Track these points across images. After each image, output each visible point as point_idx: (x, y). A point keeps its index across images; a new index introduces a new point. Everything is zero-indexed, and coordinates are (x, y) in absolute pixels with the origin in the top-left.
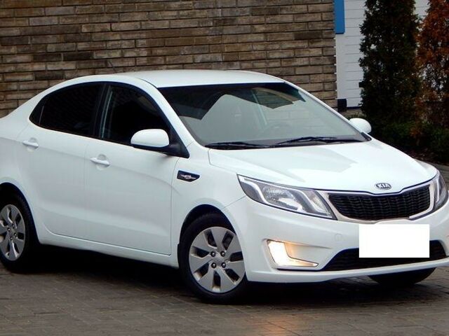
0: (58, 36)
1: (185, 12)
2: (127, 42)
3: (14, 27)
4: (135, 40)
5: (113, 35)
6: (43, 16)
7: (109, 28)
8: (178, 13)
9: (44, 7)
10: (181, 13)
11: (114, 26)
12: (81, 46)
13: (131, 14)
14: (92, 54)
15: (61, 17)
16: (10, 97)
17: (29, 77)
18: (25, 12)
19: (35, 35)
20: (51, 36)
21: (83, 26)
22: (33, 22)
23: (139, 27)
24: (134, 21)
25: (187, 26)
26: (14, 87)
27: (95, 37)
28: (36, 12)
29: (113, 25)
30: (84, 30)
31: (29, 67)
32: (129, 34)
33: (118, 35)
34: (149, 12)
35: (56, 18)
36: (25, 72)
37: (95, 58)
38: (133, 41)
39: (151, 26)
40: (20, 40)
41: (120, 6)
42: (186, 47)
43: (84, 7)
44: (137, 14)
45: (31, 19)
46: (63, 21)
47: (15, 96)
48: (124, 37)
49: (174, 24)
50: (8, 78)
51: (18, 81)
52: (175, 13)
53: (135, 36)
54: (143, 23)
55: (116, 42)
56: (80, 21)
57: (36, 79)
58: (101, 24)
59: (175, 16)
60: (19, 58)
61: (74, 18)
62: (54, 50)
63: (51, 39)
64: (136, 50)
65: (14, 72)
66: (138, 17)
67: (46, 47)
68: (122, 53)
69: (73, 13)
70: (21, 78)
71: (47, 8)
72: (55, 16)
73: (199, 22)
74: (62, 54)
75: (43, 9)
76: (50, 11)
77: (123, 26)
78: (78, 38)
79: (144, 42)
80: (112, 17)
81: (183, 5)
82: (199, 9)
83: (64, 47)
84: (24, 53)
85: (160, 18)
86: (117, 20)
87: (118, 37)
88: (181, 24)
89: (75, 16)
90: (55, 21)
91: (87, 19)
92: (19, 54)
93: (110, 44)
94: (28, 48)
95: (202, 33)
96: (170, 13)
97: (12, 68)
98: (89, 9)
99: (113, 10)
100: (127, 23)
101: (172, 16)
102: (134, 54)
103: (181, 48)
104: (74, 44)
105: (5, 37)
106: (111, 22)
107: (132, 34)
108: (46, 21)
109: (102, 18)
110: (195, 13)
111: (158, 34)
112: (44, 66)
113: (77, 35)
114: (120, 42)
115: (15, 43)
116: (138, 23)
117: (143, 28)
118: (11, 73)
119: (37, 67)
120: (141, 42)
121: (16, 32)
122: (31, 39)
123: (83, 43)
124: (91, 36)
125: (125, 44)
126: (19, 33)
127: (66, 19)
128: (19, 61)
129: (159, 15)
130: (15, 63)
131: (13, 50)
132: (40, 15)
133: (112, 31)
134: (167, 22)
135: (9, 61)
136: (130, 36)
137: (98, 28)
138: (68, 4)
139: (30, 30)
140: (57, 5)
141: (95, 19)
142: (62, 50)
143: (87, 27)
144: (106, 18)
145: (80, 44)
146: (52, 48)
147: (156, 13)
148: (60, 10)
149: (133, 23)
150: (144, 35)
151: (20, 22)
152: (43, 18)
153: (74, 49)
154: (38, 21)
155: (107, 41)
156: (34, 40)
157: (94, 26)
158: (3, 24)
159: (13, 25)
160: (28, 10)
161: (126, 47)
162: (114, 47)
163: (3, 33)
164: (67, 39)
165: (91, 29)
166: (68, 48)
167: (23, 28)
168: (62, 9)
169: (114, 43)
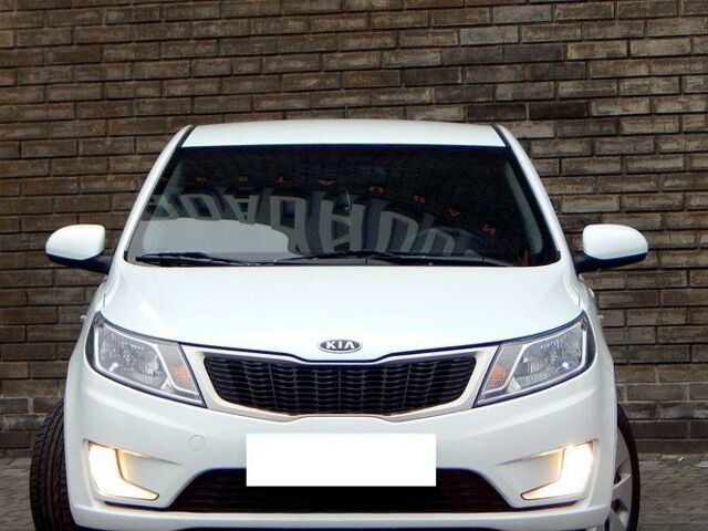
0: (519, 67)
2: (661, 82)
3: (429, 47)
4: (680, 76)
5: (632, 66)
6: (489, 25)
7: (623, 51)
9: (491, 6)
11: (635, 47)
12: (567, 89)
13: (672, 21)
14: (588, 106)
15: (524, 28)
18: (451, 18)
19: (471, 65)
20: (504, 67)
21: (570, 45)
22: (468, 36)
23: (688, 50)
24: (677, 36)
27: (596, 69)
28: (474, 16)
29: (633, 44)
30: (573, 54)
32: (666, 63)
33: (643, 66)
35: (516, 28)
37: (595, 114)
38: (676, 79)
40: (441, 76)
43: (573, 6)
44: (684, 20)
45: (463, 30)
46: (528, 35)
48: (656, 69)
53: (680, 68)
54: (697, 40)
55: (639, 82)
56: (564, 34)
58: (608, 43)
60: (439, 113)
61: (550, 28)
62: (509, 97)
63: (505, 73)
64: (682, 98)
66: (687, 26)
67: (495, 89)
68: (651, 106)
69: (548, 18)
71: (495, 9)
72: (512, 24)
74: (527, 104)
75: (487, 9)
76: (503, 13)
77: (654, 47)
78: (560, 71)
79: (700, 80)
80: (631, 28)
83: (531, 90)
84: (450, 103)
86: (641, 33)
87: (643, 70)
89: (554, 25)
90: (512, 35)
91: (579, 32)
92: (438, 103)
93: (625, 85)
94: (456, 91)
98: (583, 10)
99: (632, 12)
100: (663, 41)
102: (678, 108)
104: (552, 83)
105: (412, 68)
106: (628, 39)
107: (674, 63)
108: (493, 35)
109: (609, 30)
113: (555, 64)
114: (647, 81)
115: (432, 82)
116: (685, 41)
117: (698, 50)
120: (692, 82)
121: (432, 57)
122: (463, 73)
123: (570, 83)
124: (587, 68)
125: (659, 86)
126: (438, 61)
127: (535, 31)
128: (439, 118)
131: (428, 95)
132: (480, 21)
136: (669, 69)
137: (601, 51)
139: (462, 55)
141: (594, 31)
142: (527, 97)
143: (579, 48)
144: (617, 30)
145: (562, 84)
146: (505, 92)
148: (524, 12)
149: (673, 40)
150: (698, 67)
151: (441, 38)
152: (489, 29)
153: (551, 96)
154: (480, 34)
155: (619, 79)
156: (468, 74)
157: (592, 47)
158: (407, 40)
159: (427, 43)
160: (456, 12)
161: (661, 92)
162: (635, 92)
163: (407, 59)
164: (538, 73)
165: (585, 53)
166: (538, 93)
167: (448, 50)
168: (528, 9)
169: (634, 82)
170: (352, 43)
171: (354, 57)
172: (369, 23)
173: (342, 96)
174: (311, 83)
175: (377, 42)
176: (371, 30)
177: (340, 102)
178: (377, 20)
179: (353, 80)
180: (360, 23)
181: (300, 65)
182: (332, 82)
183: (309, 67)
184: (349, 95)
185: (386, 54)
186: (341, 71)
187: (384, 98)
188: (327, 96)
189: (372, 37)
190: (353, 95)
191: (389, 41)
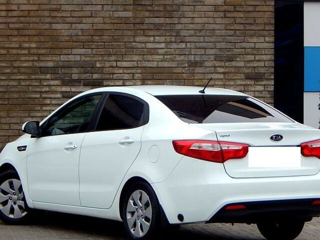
0: (80, 69)
1: (169, 56)
2: (127, 75)
4: (133, 74)
5: (118, 70)
6: (69, 55)
7: (115, 65)
8: (164, 57)
9: (71, 48)
10: (166, 57)
11: (119, 64)
12: (95, 76)
13: (131, 56)
14: (103, 82)
15: (82, 56)
16: (44, 108)
17: (59, 96)
18: (58, 51)
19: (64, 67)
20: (75, 68)
21: (97, 62)
22: (63, 58)
23: (136, 65)
24: (133, 61)
25: (170, 66)
26: (48, 102)
27: (106, 70)
28: (66, 51)
29: (118, 63)
30: (98, 65)
31: (59, 89)
32: (129, 69)
34: (143, 55)
35: (79, 56)
36: (56, 92)
37: (105, 85)
38: (132, 75)
39: (144, 65)
40: (53, 70)
41: (124, 50)
42: (168, 81)
43: (98, 50)
44: (135, 56)
45: (61, 56)
46: (83, 58)
47: (48, 108)
48: (125, 71)
49: (161, 64)
50: (44, 95)
51: (51, 98)
52: (161, 57)
53: (133, 71)
54: (139, 62)
55: (120, 75)
56: (95, 59)
57: (64, 97)
58: (110, 62)
59: (162, 59)
60: (52, 83)
61: (91, 57)
62: (76, 78)
63: (75, 70)
64: (133, 81)
65: (48, 92)
66: (136, 58)
67: (71, 75)
68: (123, 83)
69: (91, 53)
70: (53, 96)
71: (73, 49)
72: (78, 54)
73: (178, 63)
74: (82, 81)
75: (70, 50)
76: (75, 51)
77: (125, 64)
78: (93, 71)
79: (139, 75)
80: (118, 58)
81: (168, 51)
82: (179, 55)
83: (83, 76)
84: (56, 79)
85: (151, 60)
86: (121, 59)
87: (121, 71)
88: (166, 64)
89: (92, 55)
90: (78, 58)
91: (100, 58)
92: (52, 79)
93: (115, 76)
94: (58, 76)
95: (179, 71)
96: (158, 57)
97: (47, 89)
98: (102, 51)
99: (119, 52)
100: (128, 62)
101: (160, 59)
102: (131, 83)
103: (165, 81)
104: (91, 74)
105: (44, 67)
106: (117, 61)
107: (131, 69)
108: (71, 58)
109: (110, 58)
110: (175, 57)
111: (149, 70)
112: (69, 89)
113: (92, 68)
114: (122, 75)
115: (50, 72)
116: (135, 63)
117: (139, 66)
118: (46, 92)
119: (64, 89)
120: (137, 76)
121: (50, 64)
122: (61, 70)
123: (97, 75)
124: (103, 70)
126: (53, 66)
127: (86, 57)
128: (52, 84)
129: (150, 57)
130: (49, 86)
131: (48, 76)
132: (67, 53)
133: (117, 67)
134: (156, 63)
135: (45, 84)
136: (129, 71)
137: (107, 64)
138: (87, 47)
139: (61, 64)
140: (80, 47)
141: (105, 58)
142: (82, 78)
143: (100, 63)
144: (113, 58)
146: (75, 77)
147: (148, 56)
149: (132, 62)
150: (139, 71)
151: (54, 58)
152: (70, 56)
153: (90, 78)
154: (67, 57)
155: (113, 74)
156: (63, 70)
157: (105, 63)
158: (42, 58)
159: (49, 60)
160: (60, 50)
161: (126, 78)
162: (118, 78)
163: (42, 64)
164: (86, 71)
165: (102, 65)
166: (86, 77)
167: (56, 62)
168: (83, 50)
169: (118, 75)
170: (23, 58)
171: (24, 63)
172: (29, 52)
173: (19, 75)
174: (8, 71)
175: (31, 58)
176: (30, 54)
177: (18, 77)
178: (32, 51)
179: (23, 70)
180: (26, 52)
181: (4, 65)
182: (15, 71)
183: (8, 65)
184: (21, 75)
185: (35, 63)
186: (19, 67)
187: (33, 77)
188: (14, 75)
189: (30, 57)
190: (23, 75)
191: (36, 58)
